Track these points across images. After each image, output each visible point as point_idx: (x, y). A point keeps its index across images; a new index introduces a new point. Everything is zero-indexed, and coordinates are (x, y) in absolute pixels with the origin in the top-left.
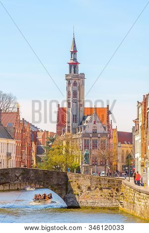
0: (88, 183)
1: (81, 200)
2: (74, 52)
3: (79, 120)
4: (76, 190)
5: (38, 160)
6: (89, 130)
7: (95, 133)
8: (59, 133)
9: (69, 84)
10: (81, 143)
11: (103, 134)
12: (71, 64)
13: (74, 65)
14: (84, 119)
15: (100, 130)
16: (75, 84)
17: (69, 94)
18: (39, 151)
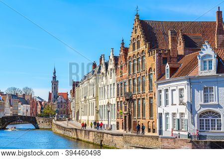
0: (42, 120)
1: (40, 126)
2: (55, 73)
3: (56, 97)
4: (38, 123)
5: (41, 112)
6: (59, 101)
7: (61, 102)
8: (49, 102)
9: (53, 84)
10: (56, 106)
11: (64, 103)
12: (53, 77)
13: (54, 78)
14: (58, 97)
15: (63, 101)
16: (55, 84)
17: (52, 88)
18: (42, 108)
